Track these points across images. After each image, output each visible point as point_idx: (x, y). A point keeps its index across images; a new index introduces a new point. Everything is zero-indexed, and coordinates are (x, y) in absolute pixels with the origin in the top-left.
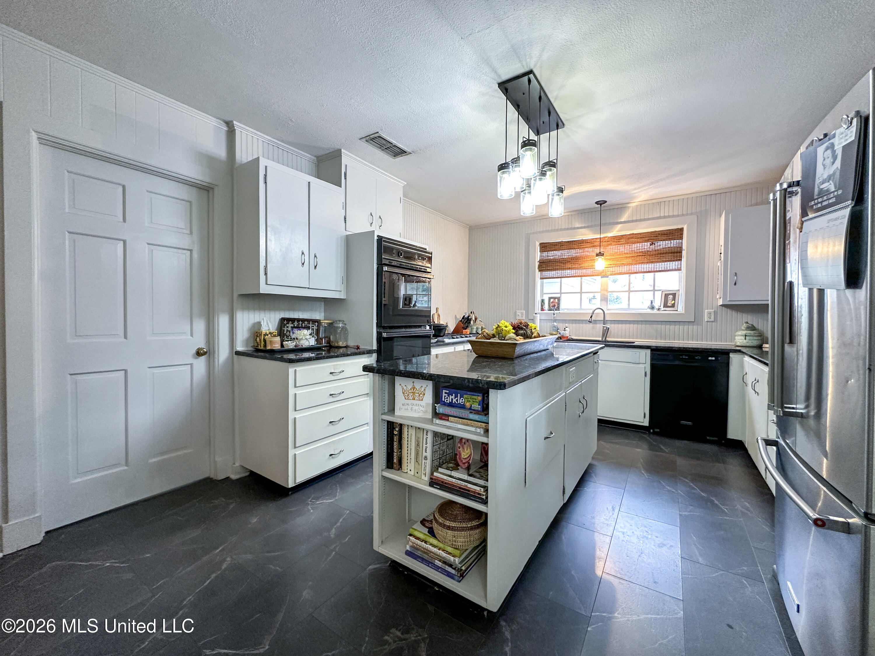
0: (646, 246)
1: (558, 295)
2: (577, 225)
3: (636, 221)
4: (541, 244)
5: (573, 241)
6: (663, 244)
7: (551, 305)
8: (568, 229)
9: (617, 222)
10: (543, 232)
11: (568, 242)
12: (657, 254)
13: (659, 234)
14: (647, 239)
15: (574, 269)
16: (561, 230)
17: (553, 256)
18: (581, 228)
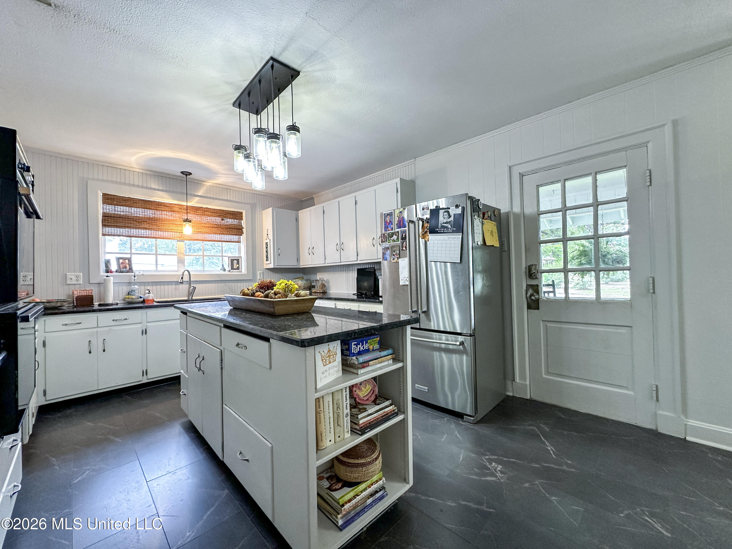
0: (218, 220)
1: (128, 256)
2: (153, 186)
3: (210, 198)
4: (104, 195)
5: (149, 201)
6: (230, 221)
7: (121, 266)
8: (142, 187)
9: (194, 195)
11: (143, 200)
12: (227, 228)
13: (227, 213)
14: (219, 214)
15: (151, 229)
16: (134, 185)
17: (123, 212)
18: (158, 190)
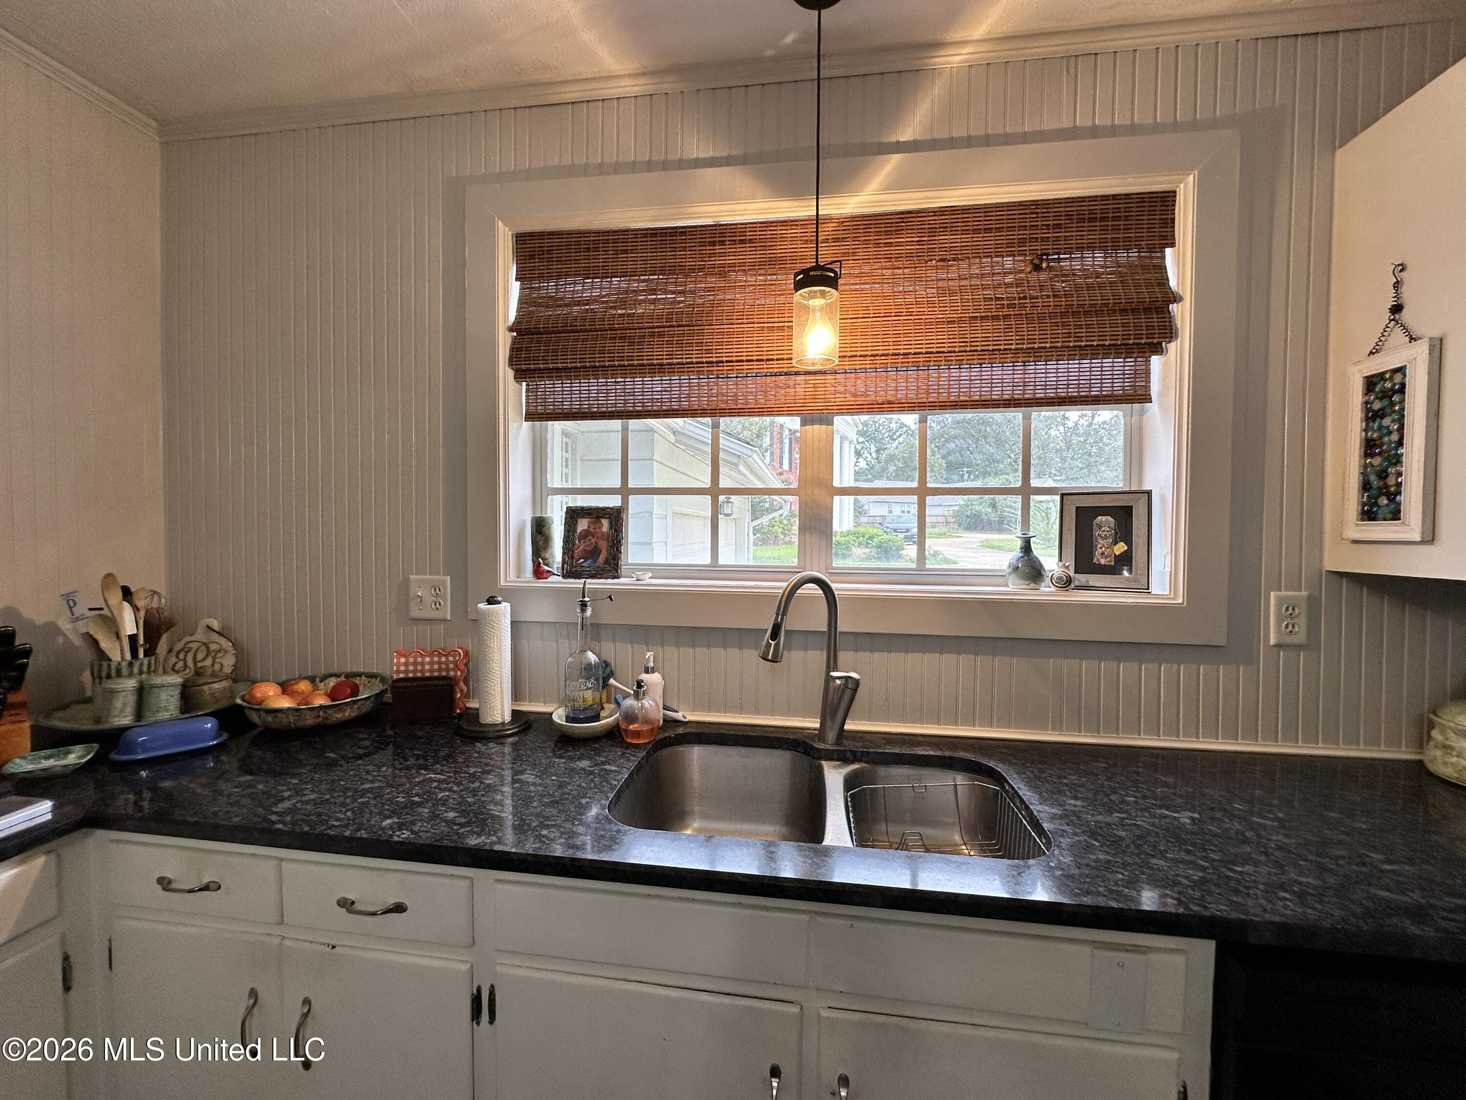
0: (1010, 271)
3: (969, 142)
4: (521, 238)
6: (1084, 268)
7: (580, 546)
8: (649, 166)
9: (881, 144)
10: (529, 175)
12: (1064, 315)
13: (1069, 216)
14: (1015, 235)
16: (617, 168)
18: (712, 162)
